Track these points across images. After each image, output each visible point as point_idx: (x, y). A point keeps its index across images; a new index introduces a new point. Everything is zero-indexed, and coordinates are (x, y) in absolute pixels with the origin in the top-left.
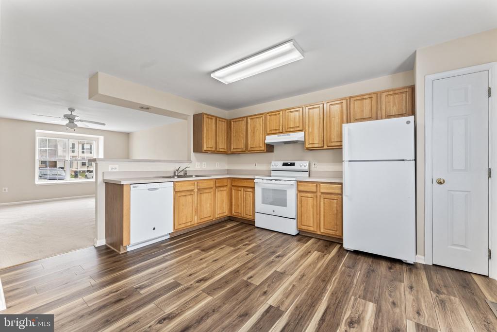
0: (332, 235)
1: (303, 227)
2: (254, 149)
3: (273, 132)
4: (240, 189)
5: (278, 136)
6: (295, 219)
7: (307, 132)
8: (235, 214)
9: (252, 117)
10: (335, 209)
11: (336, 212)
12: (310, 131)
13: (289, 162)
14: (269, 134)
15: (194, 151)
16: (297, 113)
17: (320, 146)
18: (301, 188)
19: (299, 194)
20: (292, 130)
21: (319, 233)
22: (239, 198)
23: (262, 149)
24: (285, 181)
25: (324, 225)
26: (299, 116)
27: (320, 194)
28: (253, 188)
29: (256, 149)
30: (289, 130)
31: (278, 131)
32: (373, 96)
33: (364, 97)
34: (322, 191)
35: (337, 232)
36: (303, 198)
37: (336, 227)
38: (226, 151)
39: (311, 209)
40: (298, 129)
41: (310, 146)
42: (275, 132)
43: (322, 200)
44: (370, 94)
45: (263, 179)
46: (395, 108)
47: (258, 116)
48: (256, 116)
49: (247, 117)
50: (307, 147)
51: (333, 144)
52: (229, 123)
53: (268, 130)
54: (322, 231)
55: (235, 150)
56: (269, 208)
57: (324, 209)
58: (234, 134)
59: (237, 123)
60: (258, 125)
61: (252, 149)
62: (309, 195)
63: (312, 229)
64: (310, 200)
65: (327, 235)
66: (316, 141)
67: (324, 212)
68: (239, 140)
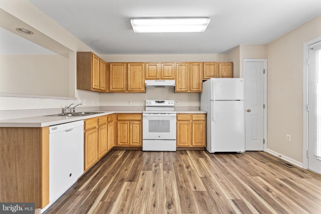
0: (200, 146)
1: (181, 145)
2: (134, 90)
3: (151, 78)
4: (126, 122)
5: (155, 81)
6: (175, 140)
7: (177, 81)
8: (121, 144)
9: (132, 64)
10: (201, 130)
11: (202, 131)
12: (180, 80)
13: (160, 100)
14: (147, 79)
15: (77, 89)
16: (170, 67)
17: (186, 90)
18: (179, 118)
19: (178, 122)
20: (166, 78)
21: (191, 146)
22: (125, 130)
23: (142, 90)
24: (169, 114)
25: (195, 141)
26: (172, 69)
27: (192, 121)
28: (141, 121)
29: (136, 90)
30: (164, 78)
31: (155, 78)
32: (215, 64)
33: (211, 64)
34: (193, 119)
35: (203, 144)
36: (181, 125)
37: (202, 140)
38: (105, 90)
39: (187, 132)
40: (171, 78)
41: (180, 90)
42: (153, 78)
43: (194, 125)
44: (214, 63)
45: (150, 113)
46: (225, 72)
47: (138, 64)
48: (136, 64)
49: (127, 63)
50: (177, 90)
51: (194, 90)
52: (108, 65)
53: (147, 76)
54: (193, 145)
55: (113, 90)
56: (155, 135)
57: (195, 130)
58: (113, 76)
59: (117, 66)
60: (138, 71)
61: (133, 90)
62: (186, 122)
63: (187, 144)
64: (186, 126)
65: (196, 147)
66: (184, 87)
67: (195, 133)
68: (118, 81)
